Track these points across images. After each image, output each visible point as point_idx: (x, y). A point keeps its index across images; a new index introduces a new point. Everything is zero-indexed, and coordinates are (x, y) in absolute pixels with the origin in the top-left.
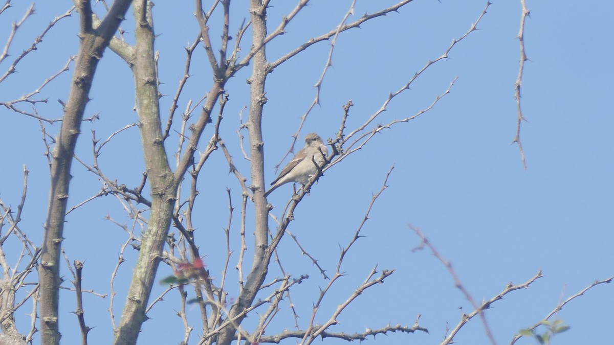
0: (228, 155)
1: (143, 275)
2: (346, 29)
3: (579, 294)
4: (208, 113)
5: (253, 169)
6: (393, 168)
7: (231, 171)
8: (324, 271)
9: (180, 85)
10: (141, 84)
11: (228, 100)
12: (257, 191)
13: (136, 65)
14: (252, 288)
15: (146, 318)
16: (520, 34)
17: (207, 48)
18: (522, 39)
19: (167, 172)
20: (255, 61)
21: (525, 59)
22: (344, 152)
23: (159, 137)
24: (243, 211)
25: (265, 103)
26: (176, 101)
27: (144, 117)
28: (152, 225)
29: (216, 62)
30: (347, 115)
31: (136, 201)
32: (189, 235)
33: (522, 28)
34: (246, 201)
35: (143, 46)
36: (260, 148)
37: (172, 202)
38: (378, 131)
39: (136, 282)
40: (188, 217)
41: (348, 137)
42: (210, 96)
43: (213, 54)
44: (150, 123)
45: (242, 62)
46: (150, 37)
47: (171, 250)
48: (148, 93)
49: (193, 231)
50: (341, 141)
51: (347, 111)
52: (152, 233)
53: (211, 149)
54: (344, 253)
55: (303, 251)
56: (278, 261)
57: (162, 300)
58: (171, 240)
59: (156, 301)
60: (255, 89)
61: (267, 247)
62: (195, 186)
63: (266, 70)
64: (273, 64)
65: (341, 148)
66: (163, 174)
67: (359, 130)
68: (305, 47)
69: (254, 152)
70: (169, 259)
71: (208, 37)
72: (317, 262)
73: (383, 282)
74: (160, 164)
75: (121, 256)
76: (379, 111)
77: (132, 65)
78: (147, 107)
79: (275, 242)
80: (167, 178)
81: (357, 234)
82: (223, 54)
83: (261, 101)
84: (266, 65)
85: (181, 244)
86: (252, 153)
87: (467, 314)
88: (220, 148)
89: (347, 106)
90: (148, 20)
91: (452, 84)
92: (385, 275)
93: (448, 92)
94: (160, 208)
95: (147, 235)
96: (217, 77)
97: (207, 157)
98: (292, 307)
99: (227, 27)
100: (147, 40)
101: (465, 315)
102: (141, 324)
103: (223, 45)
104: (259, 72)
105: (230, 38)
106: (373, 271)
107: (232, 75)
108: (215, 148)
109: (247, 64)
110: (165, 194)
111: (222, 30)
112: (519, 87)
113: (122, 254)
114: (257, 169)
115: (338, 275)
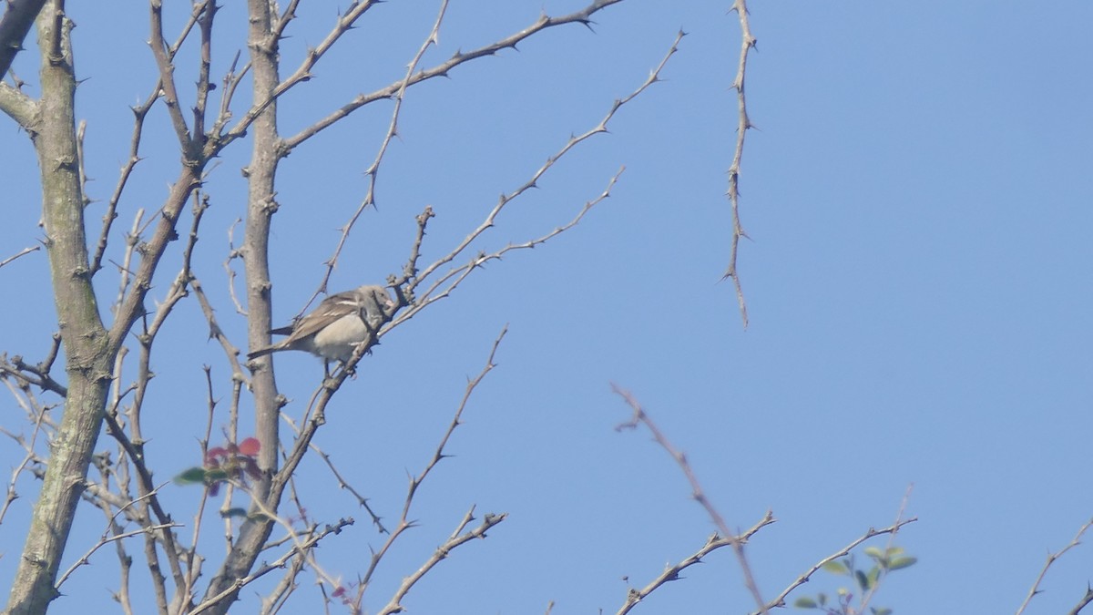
0: (207, 308)
1: (52, 517)
2: (422, 78)
3: (840, 553)
4: (172, 222)
5: (253, 331)
6: (506, 331)
7: (211, 336)
8: (379, 519)
9: (122, 176)
10: (50, 168)
11: (208, 206)
12: (258, 372)
13: (41, 133)
14: (248, 547)
15: (56, 594)
16: (738, 81)
17: (170, 105)
18: (742, 89)
19: (96, 328)
20: (257, 135)
21: (748, 126)
22: (417, 302)
23: (82, 265)
24: (233, 408)
25: (275, 211)
26: (114, 205)
27: (55, 228)
28: (68, 425)
29: (186, 129)
30: (423, 233)
31: (39, 387)
32: (135, 450)
33: (741, 68)
34: (239, 391)
35: (55, 100)
36: (265, 294)
37: (105, 384)
38: (479, 265)
39: (38, 528)
40: (133, 418)
41: (424, 273)
42: (173, 192)
43: (181, 115)
44: (66, 240)
45: (234, 131)
46: (67, 83)
47: (103, 481)
48: (62, 185)
49: (143, 443)
50: (411, 280)
51: (423, 226)
52: (68, 440)
53: (177, 295)
54: (415, 486)
55: (341, 480)
56: (296, 500)
57: (87, 563)
58: (104, 462)
59: (76, 564)
60: (256, 185)
61: (276, 473)
62: (147, 363)
63: (277, 152)
64: (290, 140)
65: (412, 293)
66: (89, 332)
67: (444, 262)
68: (349, 110)
69: (254, 300)
70: (100, 497)
71: (173, 84)
72: (367, 502)
73: (485, 536)
74: (83, 313)
75: (11, 489)
76: (482, 227)
77: (34, 134)
78: (61, 210)
79: (291, 465)
80: (96, 340)
81: (440, 451)
82: (199, 115)
83: (267, 208)
84: (277, 143)
85: (122, 467)
86: (251, 303)
87: (637, 590)
88: (193, 294)
89: (424, 217)
90: (64, 53)
91: (613, 180)
92: (490, 523)
93: (607, 195)
94: (83, 394)
95: (58, 442)
96: (188, 156)
97: (169, 310)
98: (321, 584)
99: (207, 65)
100: (62, 89)
101: (633, 592)
102: (48, 604)
103: (200, 99)
104: (265, 155)
105: (212, 87)
106: (467, 516)
107: (215, 154)
108: (183, 294)
109: (243, 134)
110: (91, 368)
111: (198, 71)
112: (735, 176)
113: (13, 485)
114: (259, 330)
115: (405, 525)
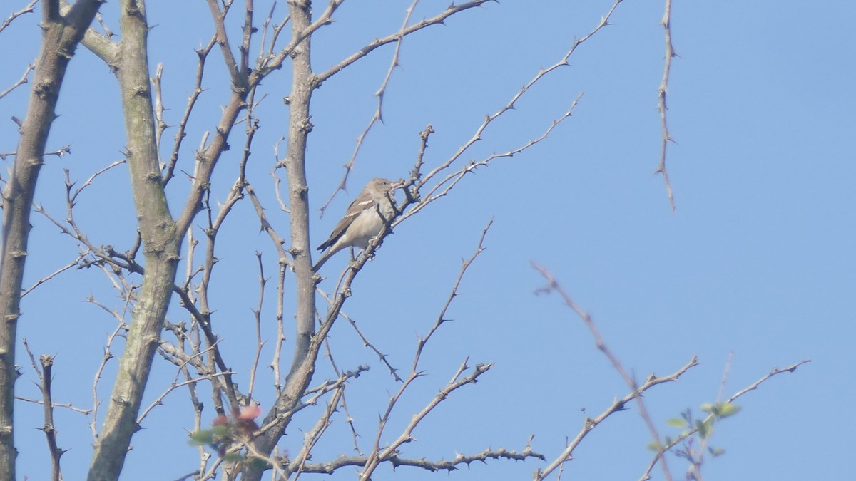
0: (258, 206)
1: (133, 368)
2: (424, 25)
3: (750, 387)
4: (224, 136)
5: (294, 225)
6: (492, 222)
7: (262, 229)
8: (395, 370)
9: (189, 103)
10: (128, 95)
11: (258, 128)
12: (298, 257)
13: (122, 68)
14: (292, 391)
15: (138, 428)
16: (665, 19)
17: (222, 44)
18: (668, 26)
19: (166, 220)
20: (295, 71)
21: (673, 55)
22: (422, 201)
23: (155, 171)
24: (280, 285)
25: (310, 130)
26: (183, 127)
27: (133, 142)
28: (146, 295)
29: (235, 63)
30: (425, 146)
31: (127, 270)
32: (204, 320)
33: (667, 10)
34: (284, 272)
35: (131, 41)
36: (303, 195)
37: (174, 263)
38: (470, 171)
39: (123, 377)
40: (202, 294)
41: (427, 177)
42: (225, 113)
43: (231, 53)
44: (142, 152)
45: (271, 64)
46: (141, 29)
47: (179, 344)
48: (138, 108)
49: (210, 314)
50: (417, 182)
51: (426, 140)
52: (146, 307)
53: (235, 198)
54: (423, 344)
55: (365, 341)
56: (330, 356)
57: (161, 404)
58: (180, 329)
59: (152, 405)
60: (296, 111)
61: (313, 335)
62: (212, 251)
63: (311, 84)
64: (321, 75)
65: (418, 193)
66: (161, 223)
67: (442, 168)
68: (367, 51)
69: (294, 200)
70: (177, 357)
71: (224, 28)
72: (386, 358)
73: (476, 381)
74: (156, 208)
75: (107, 350)
76: (471, 141)
77: (116, 69)
78: (138, 128)
79: (325, 329)
80: (167, 229)
81: (442, 317)
82: (245, 52)
83: (304, 128)
84: (311, 77)
85: (194, 333)
86: (293, 203)
87: (592, 418)
88: (248, 197)
89: (426, 133)
90: (139, 5)
91: (574, 103)
92: (479, 372)
93: (569, 115)
94: (157, 272)
95: (138, 309)
96: (236, 84)
97: (229, 209)
98: (350, 422)
99: (250, 14)
100: (137, 34)
101: (589, 420)
102: (131, 435)
103: (245, 39)
104: (302, 87)
105: (254, 30)
106: (463, 366)
107: (257, 83)
108: (239, 197)
109: (279, 66)
110: (163, 251)
111: (243, 18)
112: (664, 94)
113: (109, 347)
114: (298, 224)
115: (415, 374)
